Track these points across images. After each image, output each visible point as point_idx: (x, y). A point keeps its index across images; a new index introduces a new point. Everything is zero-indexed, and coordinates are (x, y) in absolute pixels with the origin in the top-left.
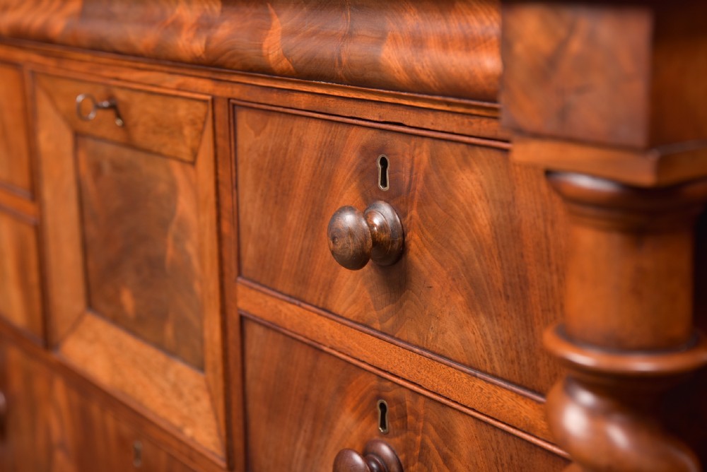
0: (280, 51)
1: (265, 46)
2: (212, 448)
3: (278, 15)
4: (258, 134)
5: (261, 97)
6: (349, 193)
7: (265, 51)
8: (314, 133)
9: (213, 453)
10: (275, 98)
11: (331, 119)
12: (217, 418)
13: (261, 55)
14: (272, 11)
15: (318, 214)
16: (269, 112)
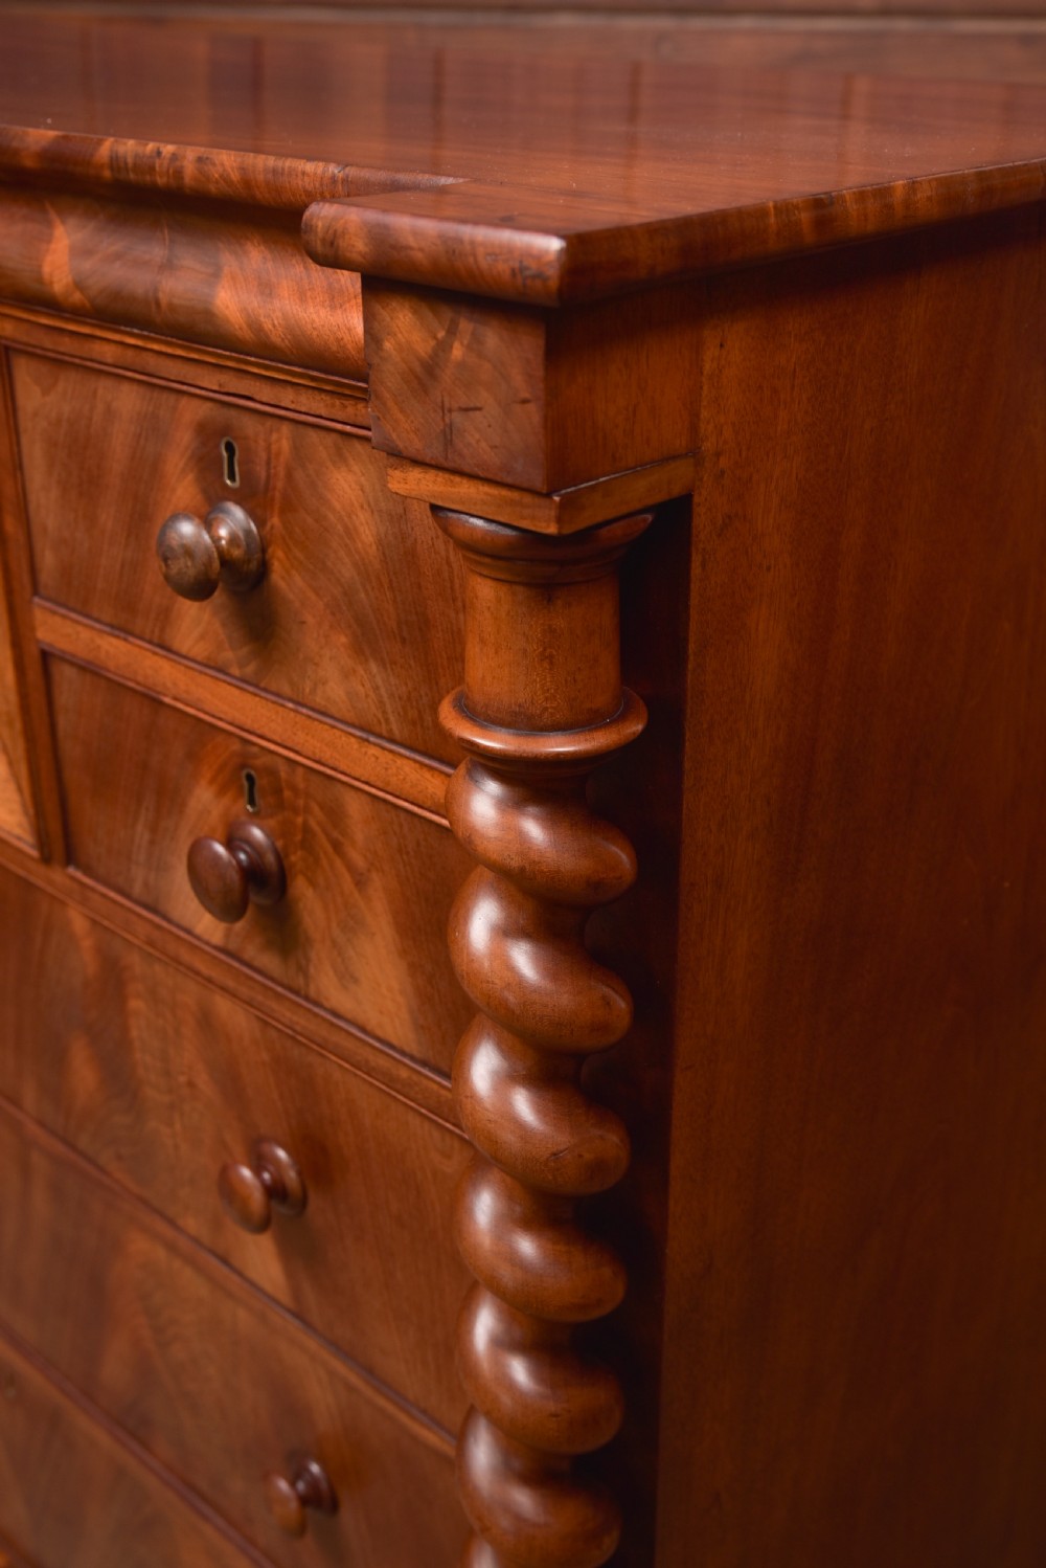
0: (70, 279)
1: (46, 269)
2: (17, 831)
3: (63, 222)
4: (45, 392)
5: (47, 341)
6: (184, 488)
7: (46, 277)
8: (128, 400)
9: (19, 838)
10: (67, 345)
11: (151, 384)
12: (20, 789)
13: (40, 279)
14: (53, 215)
15: (142, 516)
16: (59, 363)
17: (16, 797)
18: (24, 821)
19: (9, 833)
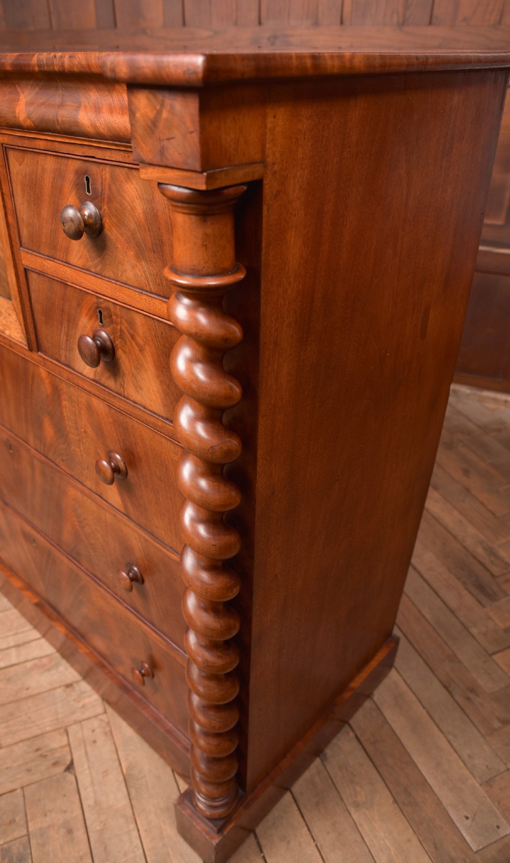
0: (25, 115)
1: (17, 112)
2: (20, 340)
3: (23, 93)
4: (20, 165)
5: (19, 143)
6: (72, 198)
7: (17, 115)
8: (49, 163)
9: (21, 343)
10: (27, 143)
11: (58, 155)
12: (20, 324)
13: (15, 117)
14: (19, 90)
15: (57, 212)
16: (25, 151)
17: (20, 327)
18: (23, 336)
19: (18, 341)
